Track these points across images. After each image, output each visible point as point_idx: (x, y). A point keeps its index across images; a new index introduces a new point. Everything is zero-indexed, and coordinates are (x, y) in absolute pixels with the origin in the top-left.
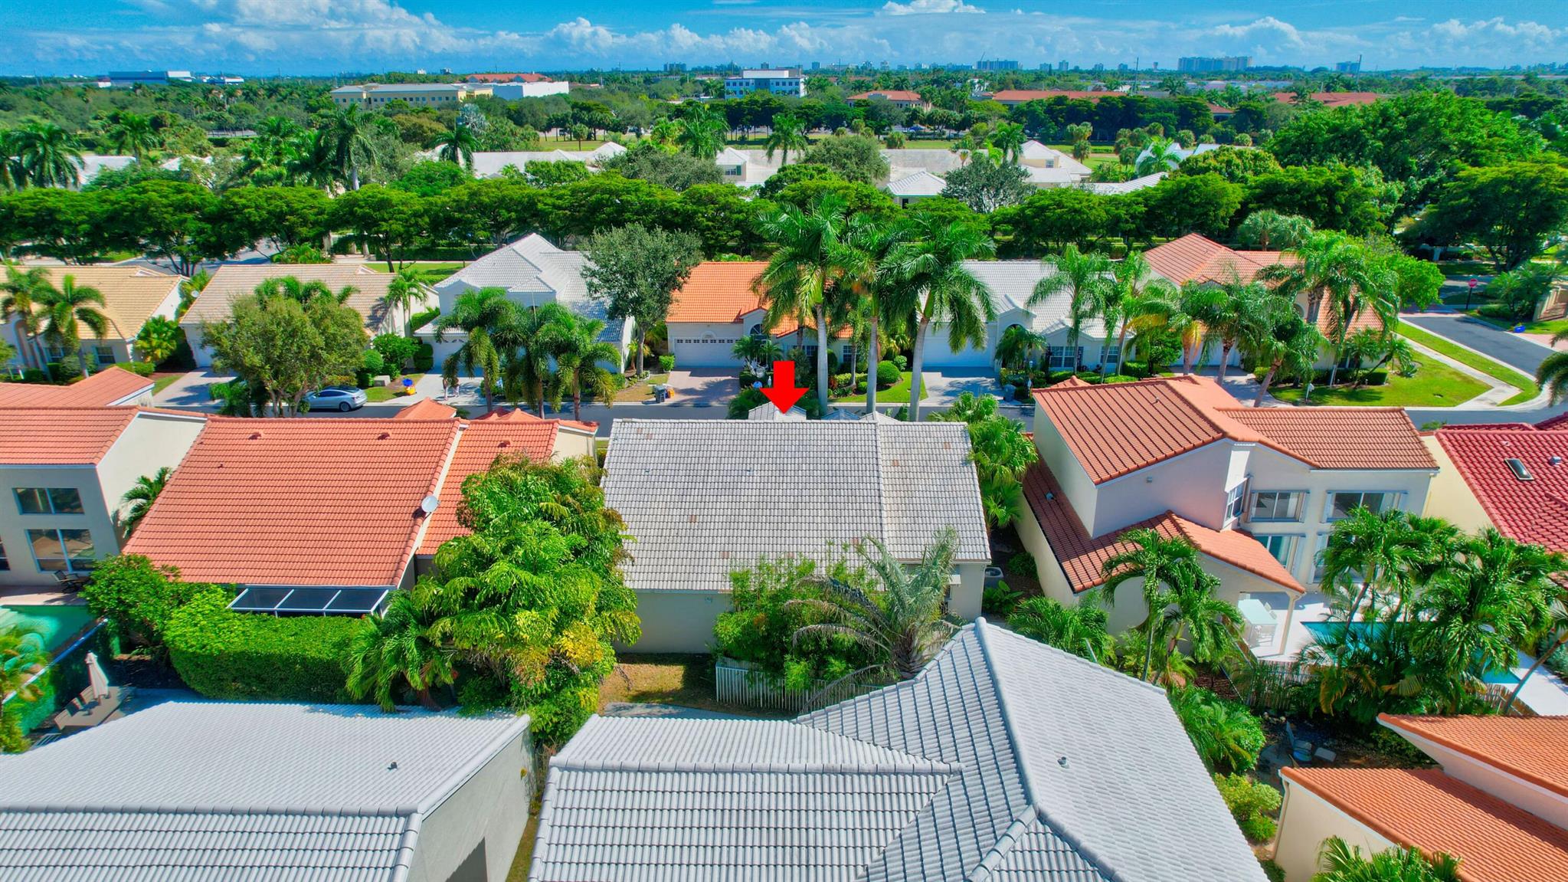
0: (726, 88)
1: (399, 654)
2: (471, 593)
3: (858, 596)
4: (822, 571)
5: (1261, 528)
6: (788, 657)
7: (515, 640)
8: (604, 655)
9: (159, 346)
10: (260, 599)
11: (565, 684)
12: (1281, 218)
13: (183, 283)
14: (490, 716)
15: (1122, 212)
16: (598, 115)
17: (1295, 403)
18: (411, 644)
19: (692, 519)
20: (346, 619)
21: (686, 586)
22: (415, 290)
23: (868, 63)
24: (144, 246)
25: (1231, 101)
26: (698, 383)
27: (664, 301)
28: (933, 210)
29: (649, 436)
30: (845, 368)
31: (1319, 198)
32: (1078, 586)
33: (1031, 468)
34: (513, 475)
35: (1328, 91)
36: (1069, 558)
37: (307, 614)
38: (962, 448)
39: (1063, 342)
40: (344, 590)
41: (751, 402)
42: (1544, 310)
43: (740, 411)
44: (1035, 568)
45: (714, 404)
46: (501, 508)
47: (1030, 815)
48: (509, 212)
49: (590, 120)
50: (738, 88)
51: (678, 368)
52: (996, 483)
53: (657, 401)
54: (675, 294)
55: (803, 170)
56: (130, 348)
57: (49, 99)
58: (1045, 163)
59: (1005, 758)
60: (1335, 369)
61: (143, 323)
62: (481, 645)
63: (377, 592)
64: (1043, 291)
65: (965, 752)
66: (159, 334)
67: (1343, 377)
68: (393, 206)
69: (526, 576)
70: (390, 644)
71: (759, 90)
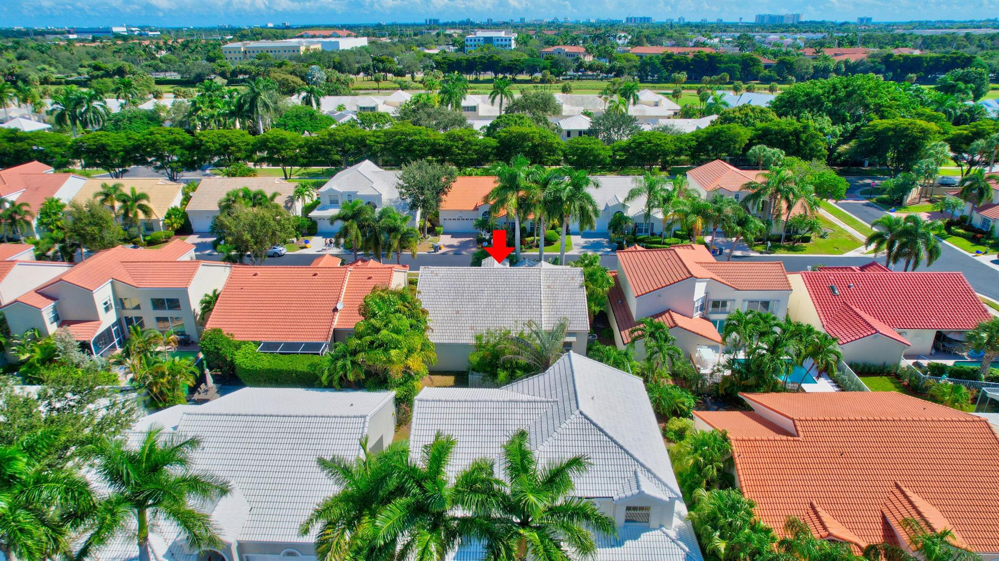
0: (466, 43)
1: (344, 367)
2: (372, 343)
3: (528, 345)
4: (513, 334)
5: (714, 317)
6: (499, 369)
7: (390, 361)
8: (423, 370)
9: (175, 222)
10: (269, 347)
11: (408, 380)
12: (768, 149)
13: (184, 188)
14: (380, 392)
15: (683, 145)
16: (388, 65)
17: (761, 253)
18: (349, 363)
19: (458, 312)
20: (310, 355)
21: (455, 341)
22: (308, 193)
23: (556, 19)
24: (151, 162)
25: (775, 55)
26: (455, 241)
27: (439, 201)
28: (581, 144)
29: (437, 275)
30: (531, 234)
31: (791, 138)
32: (626, 342)
33: (612, 290)
34: (382, 294)
35: (839, 47)
36: (624, 330)
37: (294, 353)
38: (580, 279)
39: (642, 221)
40: (306, 343)
41: (482, 255)
42: (909, 199)
43: (477, 262)
44: (613, 335)
45: (464, 253)
46: (381, 309)
47: (577, 412)
48: (351, 144)
49: (384, 68)
50: (473, 43)
51: (445, 233)
52: (595, 296)
53: (435, 252)
54: (444, 197)
55: (511, 118)
56: (161, 223)
57: (49, 52)
58: (653, 104)
59: (572, 396)
60: (784, 235)
61: (167, 211)
62: (377, 363)
63: (321, 344)
64: (633, 194)
65: (559, 395)
66: (175, 216)
67: (788, 239)
68: (287, 142)
69: (394, 335)
70: (340, 363)
71: (486, 45)
